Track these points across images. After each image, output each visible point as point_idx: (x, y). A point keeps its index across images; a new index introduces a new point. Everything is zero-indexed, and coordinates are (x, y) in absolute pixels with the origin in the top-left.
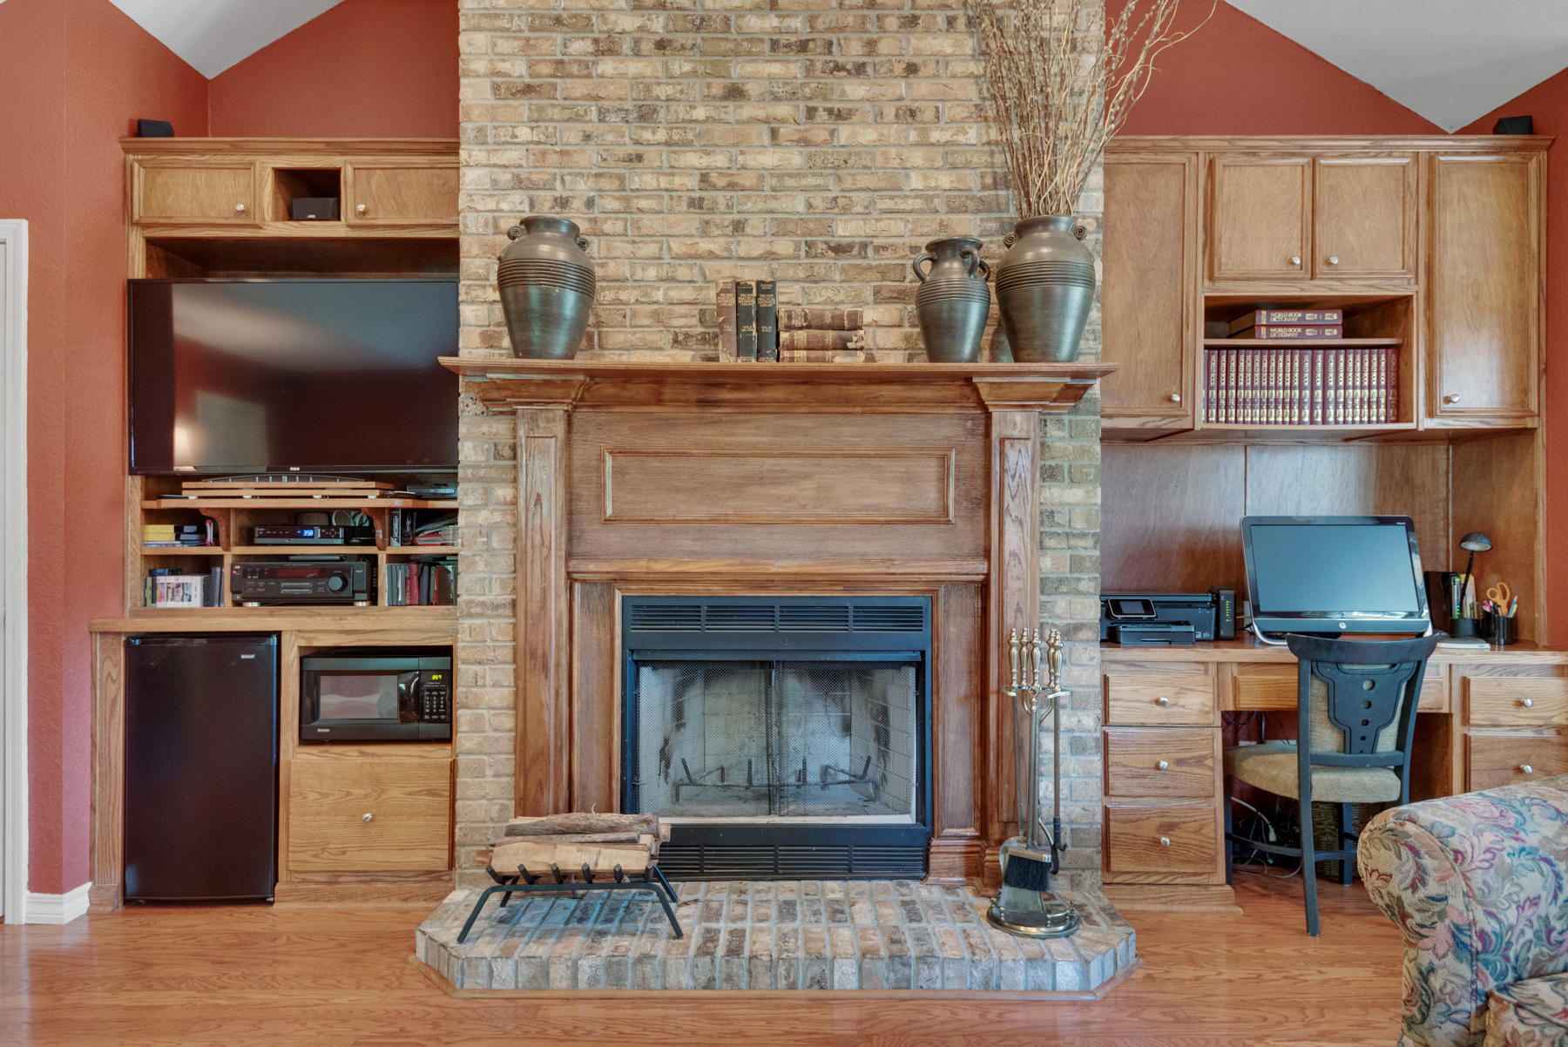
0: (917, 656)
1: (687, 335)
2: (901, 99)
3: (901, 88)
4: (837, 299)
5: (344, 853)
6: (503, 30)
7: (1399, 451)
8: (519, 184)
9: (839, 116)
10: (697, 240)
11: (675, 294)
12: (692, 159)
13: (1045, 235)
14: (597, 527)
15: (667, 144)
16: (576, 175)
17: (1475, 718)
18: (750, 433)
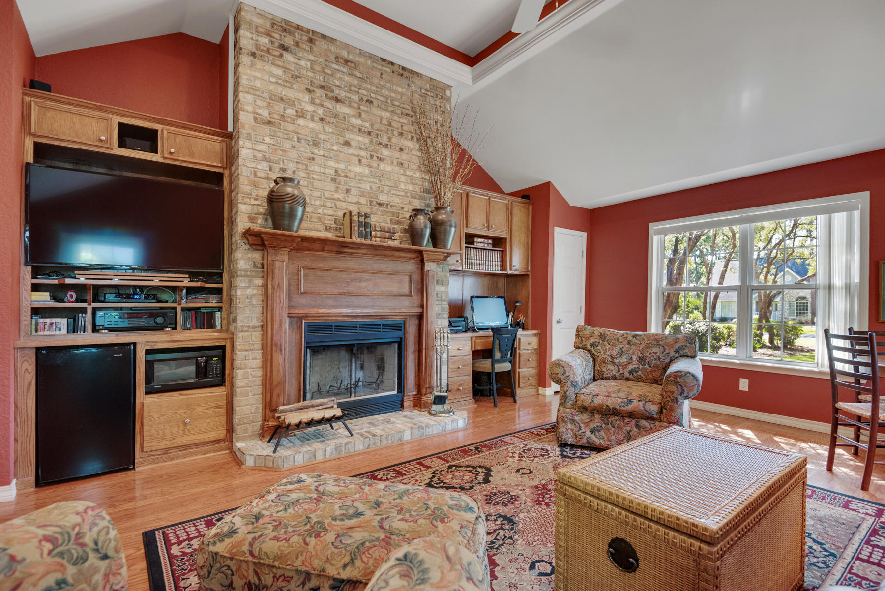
0: (399, 340)
1: (330, 227)
2: (398, 159)
3: (398, 155)
4: (379, 221)
5: (174, 439)
6: (258, 96)
7: (495, 279)
8: (265, 159)
9: (380, 160)
10: (333, 193)
11: (326, 212)
12: (332, 164)
13: (443, 212)
14: (297, 296)
15: (323, 156)
16: (289, 160)
17: (521, 348)
18: (351, 263)
